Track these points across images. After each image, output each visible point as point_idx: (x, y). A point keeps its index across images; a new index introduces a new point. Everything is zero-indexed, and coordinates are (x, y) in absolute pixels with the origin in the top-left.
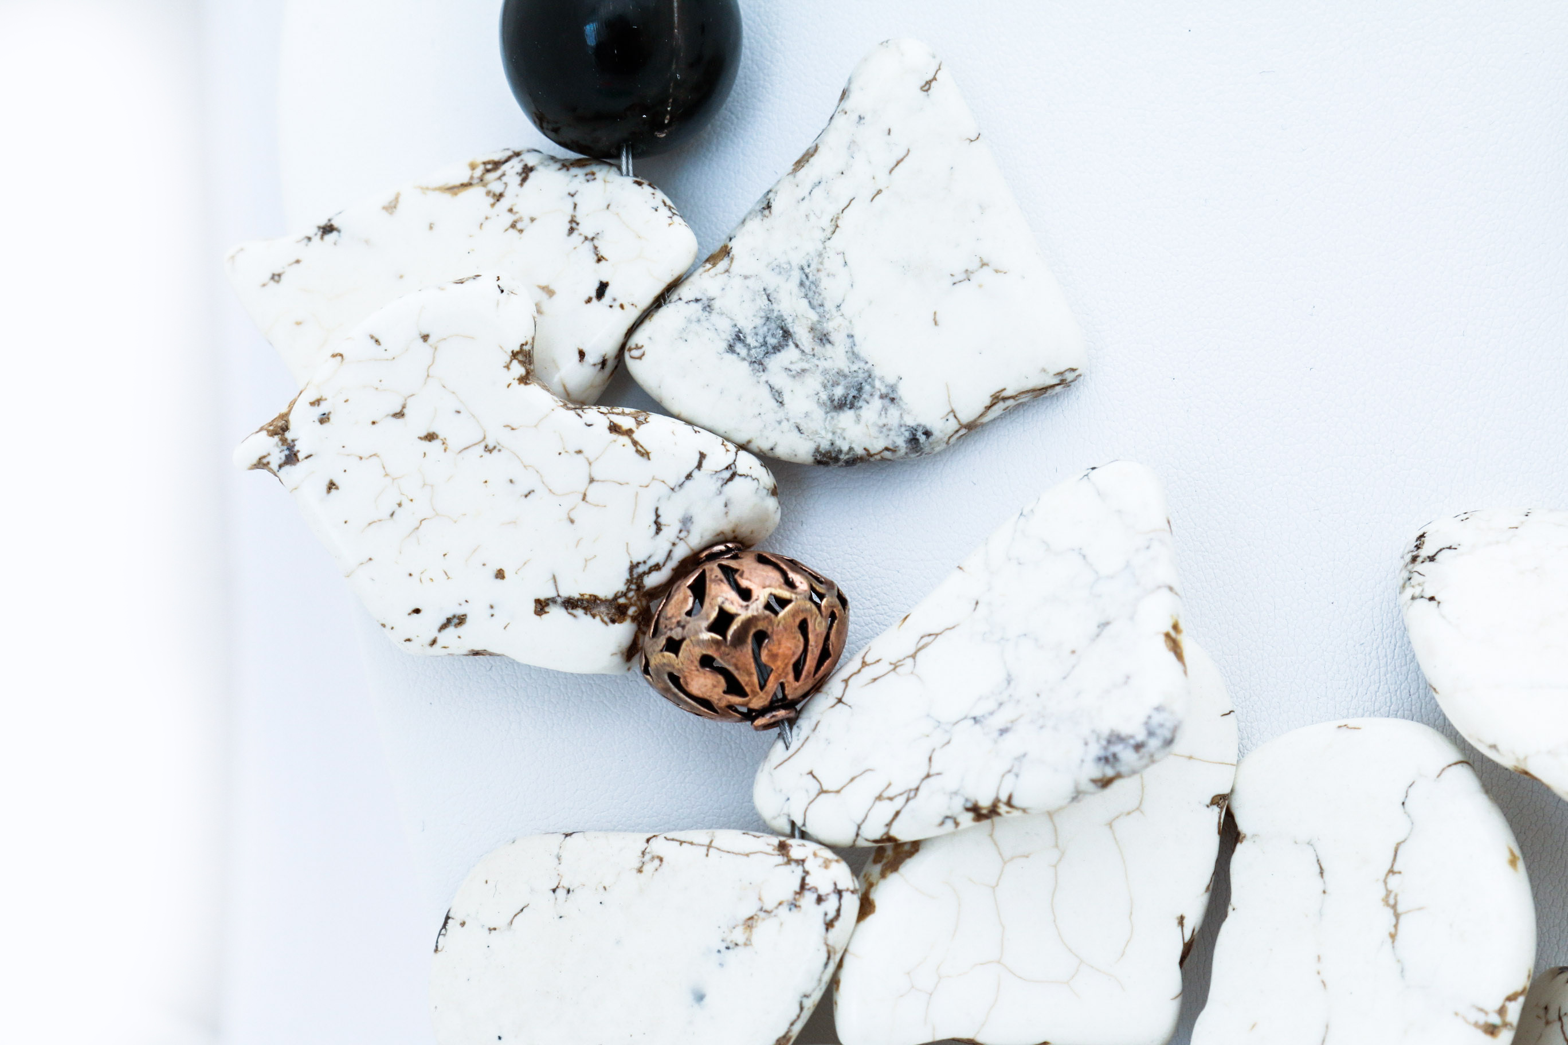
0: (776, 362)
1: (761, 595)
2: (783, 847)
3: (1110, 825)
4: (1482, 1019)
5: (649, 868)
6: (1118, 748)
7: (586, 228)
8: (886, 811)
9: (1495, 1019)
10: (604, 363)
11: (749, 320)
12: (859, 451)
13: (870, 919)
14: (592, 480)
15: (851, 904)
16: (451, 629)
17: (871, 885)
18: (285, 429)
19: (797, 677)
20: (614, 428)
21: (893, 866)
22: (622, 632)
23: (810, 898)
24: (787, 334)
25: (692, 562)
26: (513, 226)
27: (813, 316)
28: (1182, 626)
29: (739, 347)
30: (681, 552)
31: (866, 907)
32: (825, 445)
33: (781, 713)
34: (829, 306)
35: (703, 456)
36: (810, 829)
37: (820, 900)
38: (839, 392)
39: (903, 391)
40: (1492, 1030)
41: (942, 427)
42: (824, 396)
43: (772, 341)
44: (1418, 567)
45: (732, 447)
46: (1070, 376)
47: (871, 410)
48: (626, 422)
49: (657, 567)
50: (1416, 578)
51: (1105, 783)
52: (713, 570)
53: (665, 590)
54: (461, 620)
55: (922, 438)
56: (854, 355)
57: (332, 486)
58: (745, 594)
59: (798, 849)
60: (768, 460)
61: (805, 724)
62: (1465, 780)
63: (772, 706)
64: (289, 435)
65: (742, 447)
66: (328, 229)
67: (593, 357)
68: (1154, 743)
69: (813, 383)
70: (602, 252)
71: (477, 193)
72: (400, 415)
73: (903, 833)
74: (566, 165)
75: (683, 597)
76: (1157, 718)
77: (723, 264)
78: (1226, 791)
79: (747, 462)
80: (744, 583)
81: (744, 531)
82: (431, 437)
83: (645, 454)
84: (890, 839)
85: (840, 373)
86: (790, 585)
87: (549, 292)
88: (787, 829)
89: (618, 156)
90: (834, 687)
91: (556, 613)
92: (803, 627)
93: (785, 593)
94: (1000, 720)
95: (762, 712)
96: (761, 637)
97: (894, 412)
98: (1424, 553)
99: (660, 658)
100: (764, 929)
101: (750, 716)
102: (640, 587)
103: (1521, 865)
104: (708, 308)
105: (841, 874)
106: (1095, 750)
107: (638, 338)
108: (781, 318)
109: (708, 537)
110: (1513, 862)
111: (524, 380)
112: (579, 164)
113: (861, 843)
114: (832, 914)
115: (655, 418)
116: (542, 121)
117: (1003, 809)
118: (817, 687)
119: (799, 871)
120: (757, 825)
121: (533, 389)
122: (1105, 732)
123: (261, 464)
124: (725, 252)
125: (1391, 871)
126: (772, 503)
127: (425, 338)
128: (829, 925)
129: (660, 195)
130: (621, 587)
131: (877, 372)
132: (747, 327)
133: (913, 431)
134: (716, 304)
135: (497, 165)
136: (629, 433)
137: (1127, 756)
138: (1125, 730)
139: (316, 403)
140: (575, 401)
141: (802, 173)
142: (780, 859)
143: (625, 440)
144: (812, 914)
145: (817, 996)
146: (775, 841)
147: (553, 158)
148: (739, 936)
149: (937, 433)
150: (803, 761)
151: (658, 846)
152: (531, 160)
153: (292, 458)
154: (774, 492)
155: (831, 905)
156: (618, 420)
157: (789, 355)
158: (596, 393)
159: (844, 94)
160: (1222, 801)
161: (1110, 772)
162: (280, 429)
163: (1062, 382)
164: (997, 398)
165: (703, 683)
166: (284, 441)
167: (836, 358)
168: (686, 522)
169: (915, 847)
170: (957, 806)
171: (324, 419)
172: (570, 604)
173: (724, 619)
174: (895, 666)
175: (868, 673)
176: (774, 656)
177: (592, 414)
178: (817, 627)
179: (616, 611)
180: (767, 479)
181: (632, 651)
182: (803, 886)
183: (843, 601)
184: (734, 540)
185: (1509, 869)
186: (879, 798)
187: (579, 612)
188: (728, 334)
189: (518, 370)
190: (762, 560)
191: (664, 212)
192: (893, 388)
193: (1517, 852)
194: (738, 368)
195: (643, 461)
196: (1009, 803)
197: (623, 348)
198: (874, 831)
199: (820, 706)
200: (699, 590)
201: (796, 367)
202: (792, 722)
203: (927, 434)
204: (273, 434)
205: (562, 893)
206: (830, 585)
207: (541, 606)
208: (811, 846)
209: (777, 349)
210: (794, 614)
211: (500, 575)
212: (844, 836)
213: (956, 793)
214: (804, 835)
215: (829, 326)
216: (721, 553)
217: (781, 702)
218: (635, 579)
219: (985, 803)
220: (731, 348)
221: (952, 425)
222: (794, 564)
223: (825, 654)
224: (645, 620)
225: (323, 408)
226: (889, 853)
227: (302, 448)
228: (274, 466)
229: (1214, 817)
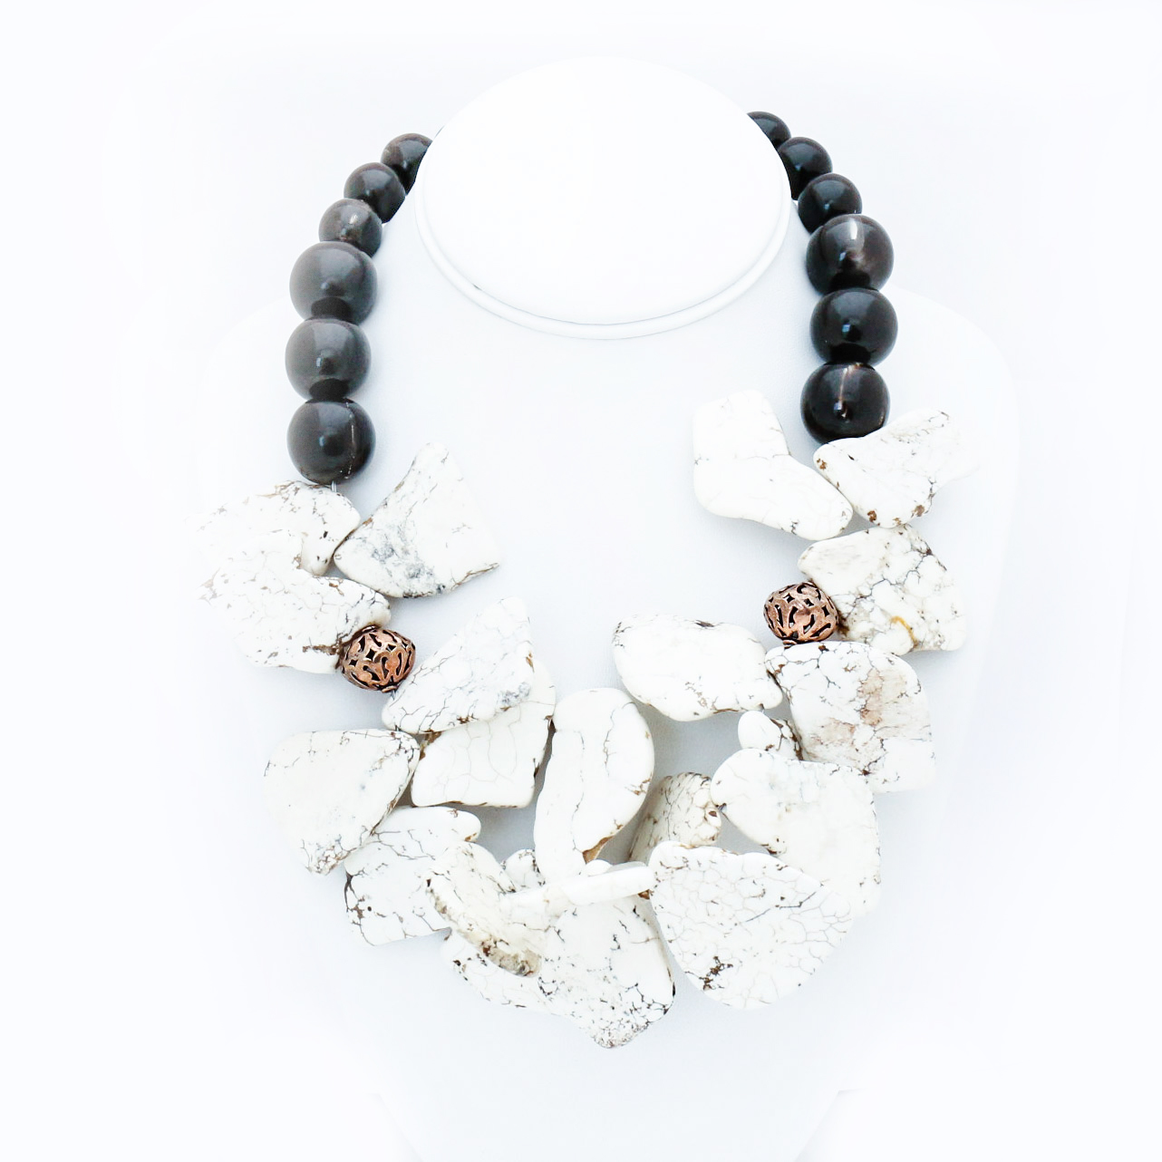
0: (389, 561)
1: (385, 645)
2: (392, 734)
3: (509, 726)
4: (634, 789)
5: (344, 743)
6: (509, 697)
7: (320, 511)
8: (429, 720)
9: (639, 789)
10: (326, 561)
11: (379, 545)
12: (420, 593)
13: (423, 760)
14: (323, 604)
15: (417, 754)
16: (272, 658)
17: (424, 748)
18: (212, 585)
19: (398, 674)
20: (331, 585)
21: (432, 741)
22: (335, 658)
23: (403, 751)
24: (393, 551)
25: (359, 633)
26: (292, 510)
27: (403, 544)
28: (532, 654)
29: (376, 555)
30: (356, 629)
31: (422, 755)
32: (407, 591)
33: (392, 687)
34: (408, 540)
35: (363, 595)
36: (402, 728)
37: (406, 752)
38: (412, 572)
39: (435, 572)
40: (638, 793)
41: (449, 584)
42: (407, 573)
43: (388, 553)
44: (618, 634)
45: (374, 592)
46: (495, 566)
47: (423, 578)
48: (335, 583)
49: (347, 635)
50: (617, 638)
51: (506, 709)
52: (367, 636)
53: (350, 643)
54: (276, 654)
55: (442, 588)
56: (417, 558)
57: (229, 606)
58: (379, 644)
59: (398, 734)
60: (387, 597)
61: (400, 691)
62: (632, 708)
63: (389, 684)
64: (214, 588)
65: (377, 592)
66: (222, 510)
67: (322, 559)
68: (522, 695)
69: (403, 568)
70: (326, 521)
71: (279, 497)
72: (254, 580)
73: (435, 729)
74: (312, 487)
75: (357, 645)
76: (523, 687)
77: (370, 525)
78: (551, 714)
79: (379, 597)
80: (379, 640)
81: (378, 622)
82: (265, 588)
83: (342, 594)
84: (431, 731)
85: (413, 565)
86: (395, 641)
87: (306, 535)
88: (394, 728)
89: (331, 484)
90: (411, 678)
91: (310, 651)
92: (400, 656)
93: (393, 644)
94: (469, 688)
95: (385, 687)
96: (384, 660)
97: (432, 579)
98: (620, 629)
99: (348, 667)
100: (386, 763)
101: (381, 688)
102: (340, 642)
103: (650, 737)
104: (364, 541)
105: (414, 743)
106: (502, 698)
107: (338, 552)
108: (391, 545)
109: (365, 624)
110: (647, 736)
111: (298, 568)
112: (315, 487)
113: (421, 733)
114: (410, 757)
115: (345, 581)
116: (302, 471)
117: (470, 719)
118: (404, 678)
119: (399, 742)
120: (384, 727)
121: (302, 570)
122: (505, 691)
123: (203, 598)
124: (371, 520)
125: (606, 741)
126: (388, 612)
127: (263, 552)
128: (409, 761)
129: (347, 499)
130: (334, 642)
131: (425, 565)
132: (379, 547)
133: (439, 586)
134: (368, 540)
135: (286, 487)
136: (336, 586)
137: (513, 699)
138: (512, 690)
139: (223, 576)
140: (317, 575)
141: (398, 492)
142: (392, 738)
143: (335, 589)
144: (403, 757)
145: (405, 786)
146: (390, 732)
147: (306, 485)
148: (377, 765)
149: (447, 586)
150: (400, 704)
151: (347, 735)
152: (298, 485)
153: (215, 596)
154: (389, 608)
155: (410, 754)
156: (332, 582)
157: (394, 557)
158: (323, 572)
159: (413, 463)
160: (548, 718)
161: (507, 706)
162: (210, 585)
163: (492, 568)
164: (469, 574)
165: (365, 676)
166: (211, 589)
167: (411, 559)
168: (357, 619)
169: (440, 733)
170: (454, 718)
171: (226, 582)
172: (316, 648)
173: (371, 654)
174: (432, 670)
175: (423, 672)
176: (389, 666)
177: (323, 580)
178: (404, 656)
179: (333, 651)
180: (386, 603)
181: (338, 665)
182: (400, 747)
183: (414, 647)
184: (374, 625)
185: (645, 739)
186: (427, 716)
187: (319, 651)
188: (372, 551)
189: (297, 564)
190: (385, 632)
191: (348, 506)
192: (431, 570)
193: (649, 733)
194: (375, 563)
195: (342, 597)
196: (472, 717)
197: (333, 556)
198: (425, 728)
199: (405, 685)
200: (363, 643)
201: (397, 563)
202: (395, 690)
203: (444, 587)
204: (207, 587)
205: (312, 753)
206: (409, 641)
207: (305, 649)
208: (403, 734)
209: (389, 556)
210: (396, 652)
211: (290, 638)
212: (414, 731)
213: (453, 714)
214: (400, 730)
215: (408, 548)
216: (370, 630)
217: (391, 683)
218: (339, 640)
219: (464, 717)
220: (373, 556)
221: (453, 583)
222: (395, 633)
223: (407, 666)
224: (342, 654)
225: (226, 578)
226: (430, 737)
227: (218, 593)
228: (208, 598)
229: (546, 724)
